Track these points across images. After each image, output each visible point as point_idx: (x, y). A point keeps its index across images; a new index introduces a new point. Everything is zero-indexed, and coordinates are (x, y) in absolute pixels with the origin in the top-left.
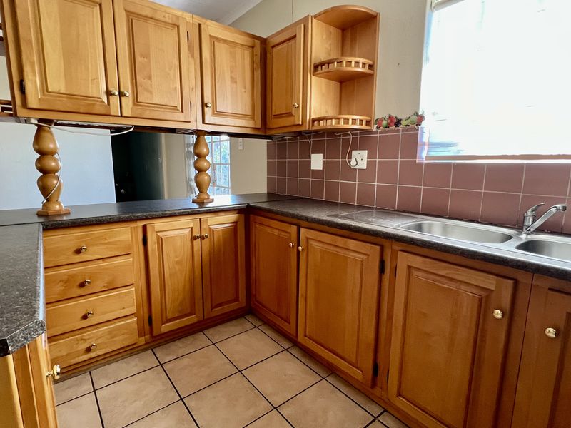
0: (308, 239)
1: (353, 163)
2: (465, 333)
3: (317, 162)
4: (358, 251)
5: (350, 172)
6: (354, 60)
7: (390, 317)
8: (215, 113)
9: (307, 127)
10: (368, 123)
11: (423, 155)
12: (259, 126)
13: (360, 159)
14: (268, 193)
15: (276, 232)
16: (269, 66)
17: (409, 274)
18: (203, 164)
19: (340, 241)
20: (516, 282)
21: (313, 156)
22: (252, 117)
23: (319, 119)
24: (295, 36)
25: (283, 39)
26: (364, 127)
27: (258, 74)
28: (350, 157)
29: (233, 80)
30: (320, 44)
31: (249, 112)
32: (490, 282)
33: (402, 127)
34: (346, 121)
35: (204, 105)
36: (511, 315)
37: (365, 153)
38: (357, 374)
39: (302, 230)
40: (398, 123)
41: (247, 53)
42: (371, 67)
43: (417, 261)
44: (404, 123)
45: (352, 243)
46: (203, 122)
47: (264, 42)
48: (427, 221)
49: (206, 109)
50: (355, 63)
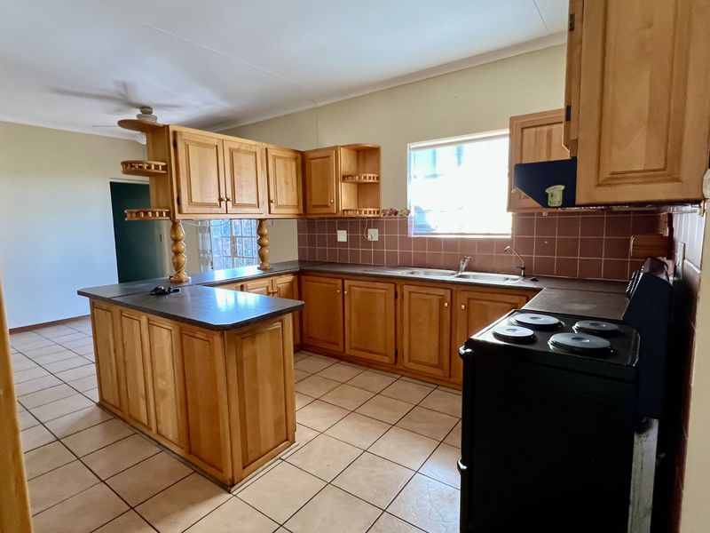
0: (350, 286)
1: (369, 237)
2: (435, 317)
3: (342, 236)
4: (382, 289)
5: (368, 244)
6: (368, 175)
7: (402, 321)
8: (278, 207)
9: (339, 215)
10: (378, 212)
11: (412, 233)
12: (302, 212)
13: (373, 234)
14: (300, 261)
15: (326, 285)
16: (308, 171)
17: (410, 295)
18: (266, 241)
19: (371, 285)
20: (452, 291)
21: (339, 232)
22: (298, 207)
23: (347, 210)
24: (329, 157)
25: (319, 156)
26: (376, 215)
27: (300, 176)
28: (367, 233)
29: (287, 183)
30: (345, 163)
31: (296, 203)
32: (442, 292)
33: (398, 216)
34: (366, 212)
35: (270, 201)
36: (451, 304)
37: (377, 230)
38: (386, 360)
39: (346, 282)
40: (396, 213)
41: (294, 164)
42: (378, 178)
43: (413, 288)
44: (399, 213)
45: (379, 285)
46: (270, 213)
47: (302, 153)
48: (416, 270)
49: (272, 204)
50: (369, 177)
